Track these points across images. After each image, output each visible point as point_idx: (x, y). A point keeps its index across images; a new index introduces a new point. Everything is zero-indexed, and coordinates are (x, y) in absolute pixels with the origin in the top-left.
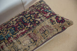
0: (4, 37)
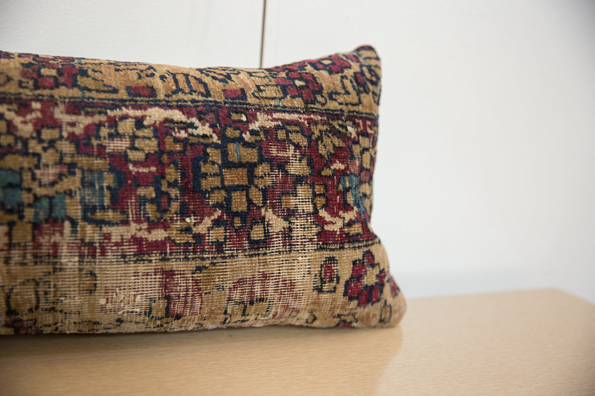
0: (26, 198)
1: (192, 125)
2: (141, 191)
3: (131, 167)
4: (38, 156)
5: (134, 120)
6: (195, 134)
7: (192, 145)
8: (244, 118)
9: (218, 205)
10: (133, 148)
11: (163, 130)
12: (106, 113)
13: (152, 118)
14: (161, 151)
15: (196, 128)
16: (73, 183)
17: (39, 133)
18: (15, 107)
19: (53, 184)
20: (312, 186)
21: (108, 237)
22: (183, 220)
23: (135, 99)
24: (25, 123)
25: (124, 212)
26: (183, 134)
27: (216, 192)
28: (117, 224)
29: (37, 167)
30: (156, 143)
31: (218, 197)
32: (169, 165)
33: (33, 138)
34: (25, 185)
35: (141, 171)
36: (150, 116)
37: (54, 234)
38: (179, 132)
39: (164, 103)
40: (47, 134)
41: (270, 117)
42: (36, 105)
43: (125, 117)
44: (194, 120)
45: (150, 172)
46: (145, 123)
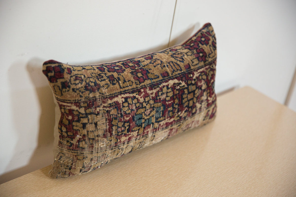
1: (180, 84)
2: (169, 109)
3: (167, 103)
4: (145, 107)
5: (166, 87)
6: (181, 86)
7: (181, 90)
8: (192, 76)
9: (186, 106)
10: (167, 96)
11: (173, 88)
12: (159, 87)
13: (171, 84)
14: (174, 95)
15: (181, 84)
16: (153, 113)
17: (145, 100)
18: (137, 93)
19: (149, 114)
20: (207, 91)
21: (160, 125)
22: (178, 114)
23: (164, 78)
24: (141, 97)
25: (165, 117)
26: (178, 87)
27: (186, 102)
28: (163, 121)
29: (146, 111)
30: (172, 93)
31: (186, 104)
32: (176, 99)
33: (144, 102)
34: (143, 117)
35: (169, 103)
36: (170, 84)
37: (148, 129)
38: (177, 87)
39: (172, 77)
40: (147, 99)
41: (197, 73)
42: (142, 90)
43: (164, 86)
44: (181, 81)
45: (171, 102)
46: (169, 87)
